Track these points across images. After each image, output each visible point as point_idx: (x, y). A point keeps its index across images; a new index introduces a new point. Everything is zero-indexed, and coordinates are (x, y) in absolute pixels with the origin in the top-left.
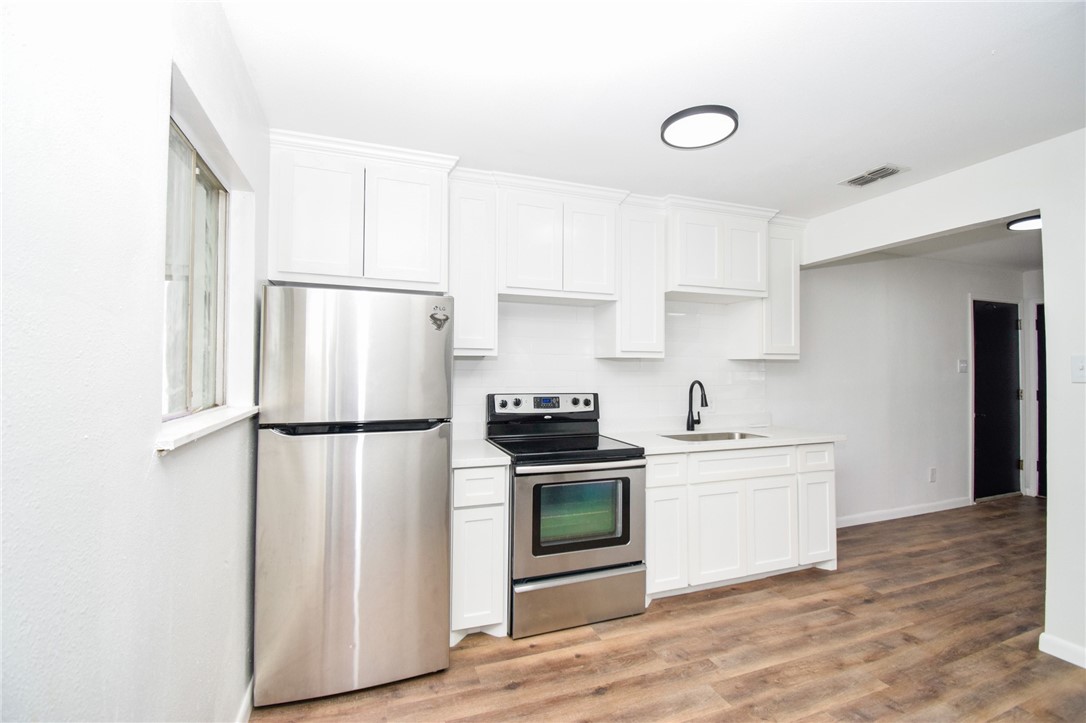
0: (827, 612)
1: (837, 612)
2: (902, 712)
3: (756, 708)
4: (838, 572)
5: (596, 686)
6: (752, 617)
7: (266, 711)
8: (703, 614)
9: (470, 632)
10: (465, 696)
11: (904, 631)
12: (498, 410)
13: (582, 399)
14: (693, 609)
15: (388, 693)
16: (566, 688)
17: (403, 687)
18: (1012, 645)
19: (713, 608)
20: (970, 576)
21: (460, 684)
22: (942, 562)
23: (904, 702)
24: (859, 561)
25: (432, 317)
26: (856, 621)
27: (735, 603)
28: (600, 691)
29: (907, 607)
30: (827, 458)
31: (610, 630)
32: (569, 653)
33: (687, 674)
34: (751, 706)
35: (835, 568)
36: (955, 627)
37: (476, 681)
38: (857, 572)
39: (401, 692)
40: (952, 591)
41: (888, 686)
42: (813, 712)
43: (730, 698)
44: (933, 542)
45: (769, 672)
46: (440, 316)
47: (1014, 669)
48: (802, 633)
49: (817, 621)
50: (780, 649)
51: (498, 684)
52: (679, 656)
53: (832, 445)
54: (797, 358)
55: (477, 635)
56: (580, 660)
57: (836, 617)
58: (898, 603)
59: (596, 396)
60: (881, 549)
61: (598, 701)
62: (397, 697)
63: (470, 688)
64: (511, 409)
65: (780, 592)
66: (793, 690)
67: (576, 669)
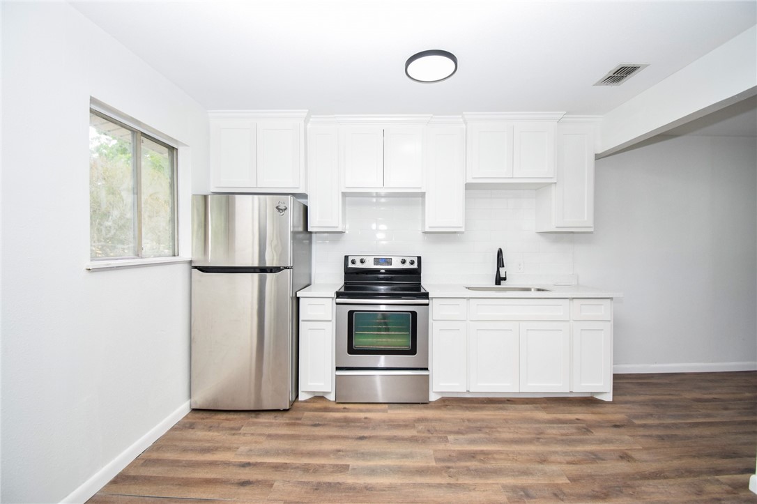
0: (572, 427)
1: (578, 428)
2: (562, 500)
3: (451, 470)
4: (613, 403)
5: (362, 435)
6: (505, 419)
7: (197, 412)
8: (470, 411)
9: (317, 395)
10: (288, 424)
11: (626, 451)
12: (350, 265)
13: (408, 260)
14: (466, 407)
15: (253, 415)
16: (344, 433)
17: (262, 414)
18: (721, 480)
19: (482, 409)
20: (741, 423)
21: (290, 418)
22: (726, 409)
23: (571, 495)
24: (642, 398)
25: (277, 208)
26: (591, 437)
27: (501, 409)
28: (362, 438)
29: (650, 436)
30: (604, 311)
31: (399, 408)
32: (362, 415)
33: (424, 441)
34: (449, 468)
35: (611, 400)
36: (679, 458)
37: (300, 419)
38: (628, 406)
39: (260, 416)
40: (707, 431)
41: (569, 482)
42: (490, 481)
43: (438, 460)
44: (733, 393)
45: (482, 452)
46: (282, 207)
47: (704, 497)
48: (534, 436)
49: (553, 431)
50: (506, 441)
51: (310, 422)
52: (429, 431)
53: (609, 300)
54: (592, 230)
55: (320, 398)
56: (366, 420)
57: (574, 431)
58: (642, 432)
59: (419, 258)
60: (672, 393)
61: (356, 442)
62: (256, 418)
63: (293, 421)
64: (358, 265)
65: (544, 408)
66: (489, 466)
67: (359, 424)
